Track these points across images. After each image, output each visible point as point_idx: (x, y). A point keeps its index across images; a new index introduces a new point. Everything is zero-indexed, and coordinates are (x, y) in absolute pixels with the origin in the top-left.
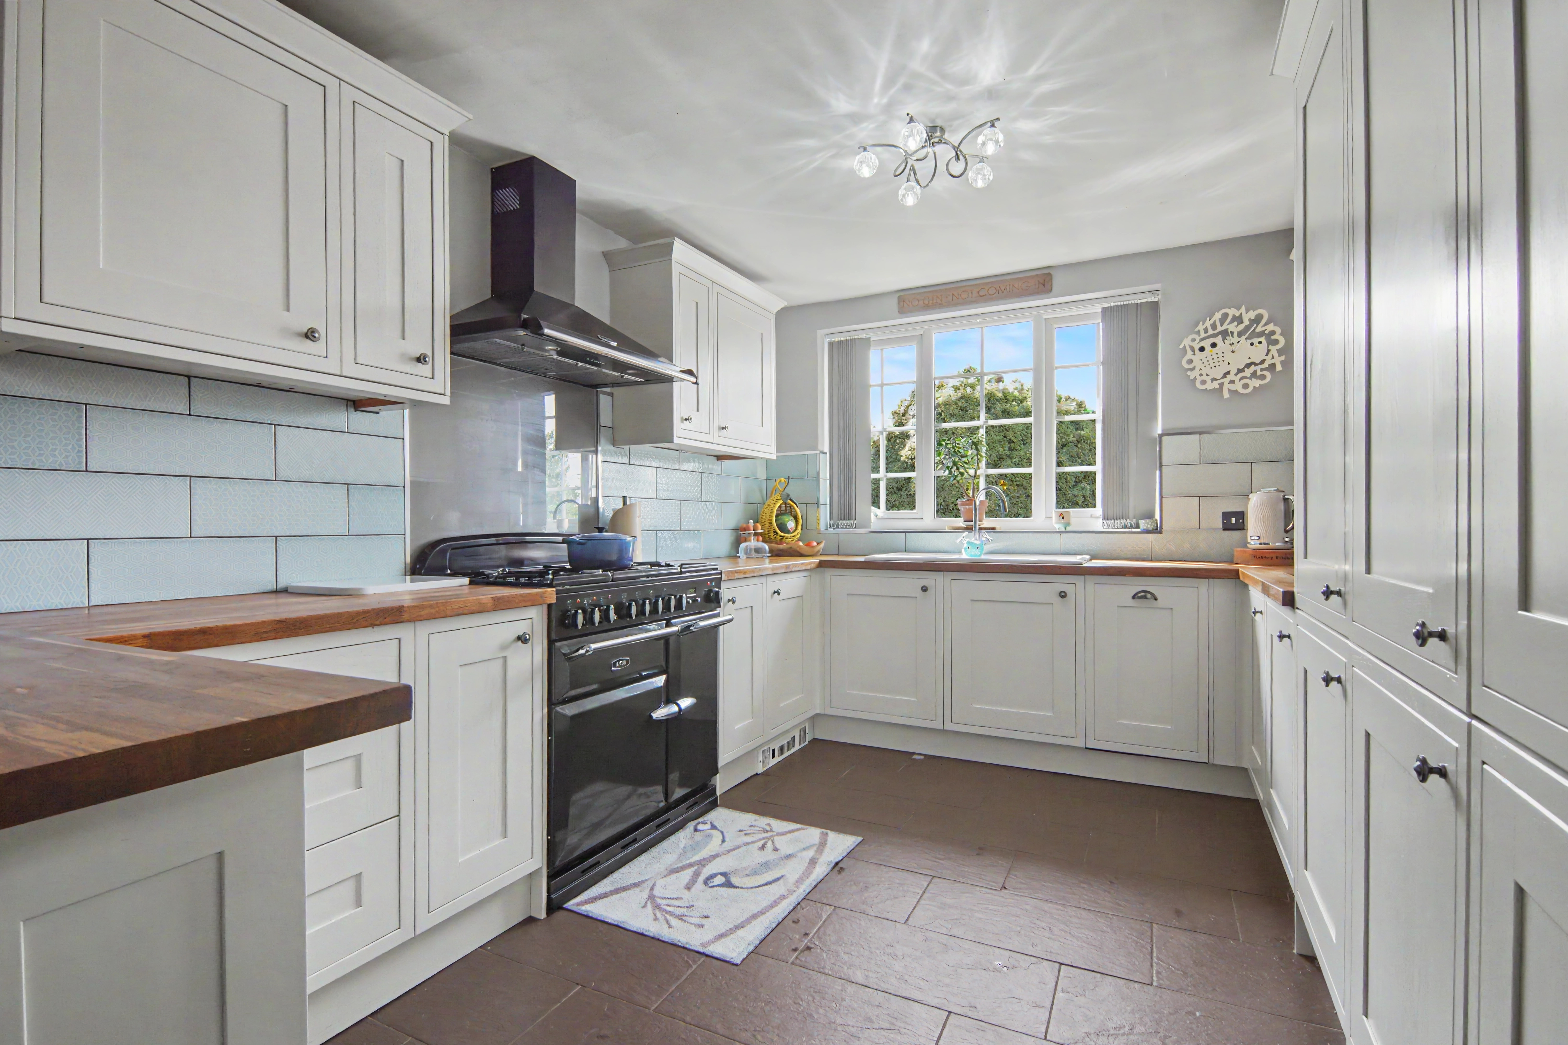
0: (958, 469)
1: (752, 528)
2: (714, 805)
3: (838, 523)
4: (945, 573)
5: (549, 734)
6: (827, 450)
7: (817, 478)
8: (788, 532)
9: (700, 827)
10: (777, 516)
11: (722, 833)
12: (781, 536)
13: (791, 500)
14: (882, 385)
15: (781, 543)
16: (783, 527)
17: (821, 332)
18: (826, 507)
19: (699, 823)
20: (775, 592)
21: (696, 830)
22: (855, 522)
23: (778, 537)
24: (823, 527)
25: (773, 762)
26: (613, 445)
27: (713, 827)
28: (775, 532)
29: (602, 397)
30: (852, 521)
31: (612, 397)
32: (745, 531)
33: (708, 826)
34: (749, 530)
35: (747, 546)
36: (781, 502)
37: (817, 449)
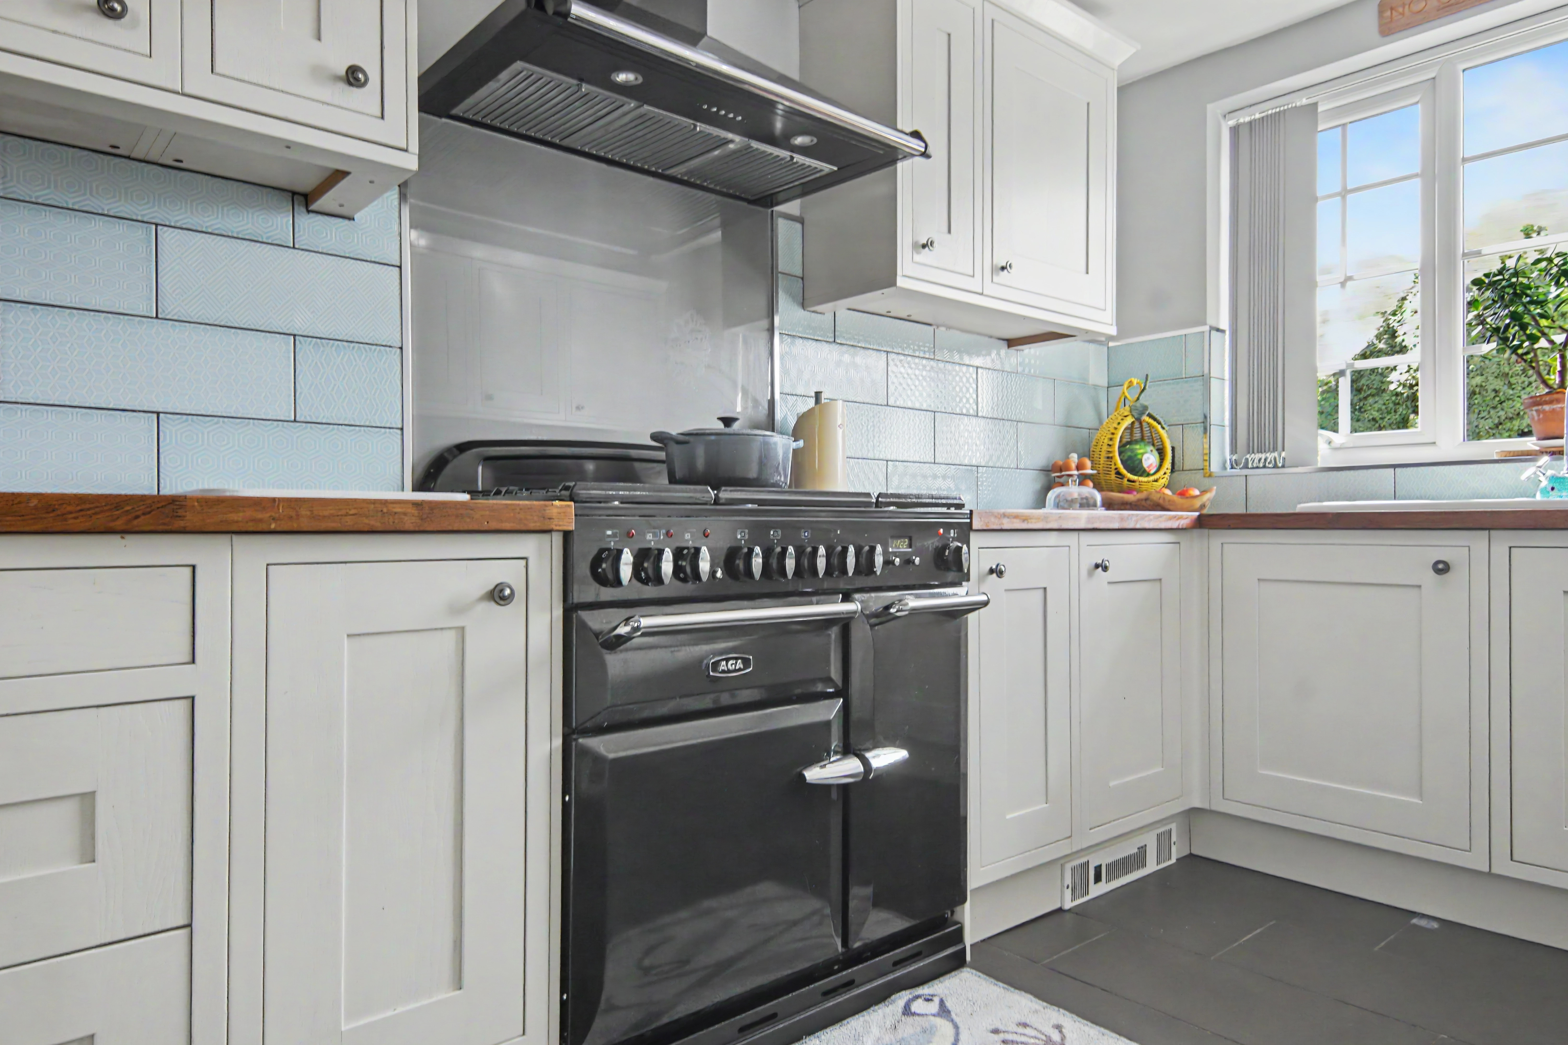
0: (1523, 327)
1: (1073, 466)
2: (957, 962)
3: (1247, 460)
4: (1493, 532)
5: (565, 791)
6: (1224, 323)
7: (1205, 379)
8: (1147, 474)
9: (918, 1006)
10: (1122, 446)
11: (956, 1027)
12: (1129, 480)
13: (1150, 416)
14: (1344, 193)
15: (1129, 491)
16: (1135, 467)
17: (1214, 109)
18: (1223, 432)
19: (917, 997)
20: (1097, 566)
21: (907, 1011)
22: (1283, 454)
23: (1125, 481)
24: (1215, 467)
25: (1096, 890)
26: (803, 306)
27: (944, 1011)
28: (1118, 473)
29: (782, 225)
30: (1276, 454)
31: (803, 223)
32: (1061, 471)
33: (934, 1007)
34: (1068, 468)
35: (1058, 496)
36: (1129, 420)
37: (1205, 324)
